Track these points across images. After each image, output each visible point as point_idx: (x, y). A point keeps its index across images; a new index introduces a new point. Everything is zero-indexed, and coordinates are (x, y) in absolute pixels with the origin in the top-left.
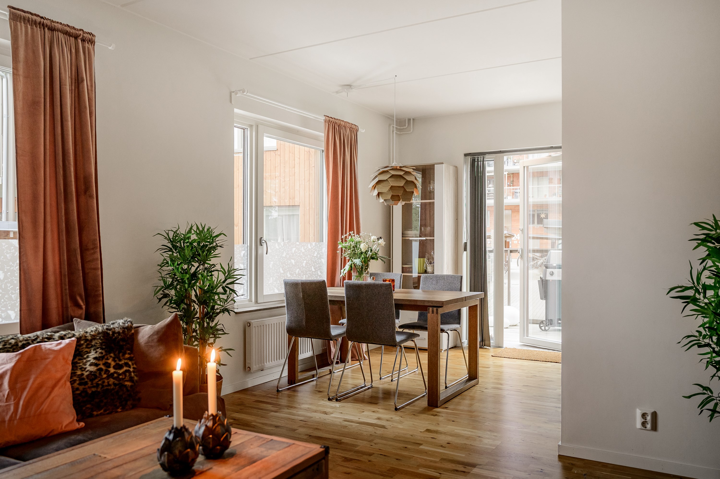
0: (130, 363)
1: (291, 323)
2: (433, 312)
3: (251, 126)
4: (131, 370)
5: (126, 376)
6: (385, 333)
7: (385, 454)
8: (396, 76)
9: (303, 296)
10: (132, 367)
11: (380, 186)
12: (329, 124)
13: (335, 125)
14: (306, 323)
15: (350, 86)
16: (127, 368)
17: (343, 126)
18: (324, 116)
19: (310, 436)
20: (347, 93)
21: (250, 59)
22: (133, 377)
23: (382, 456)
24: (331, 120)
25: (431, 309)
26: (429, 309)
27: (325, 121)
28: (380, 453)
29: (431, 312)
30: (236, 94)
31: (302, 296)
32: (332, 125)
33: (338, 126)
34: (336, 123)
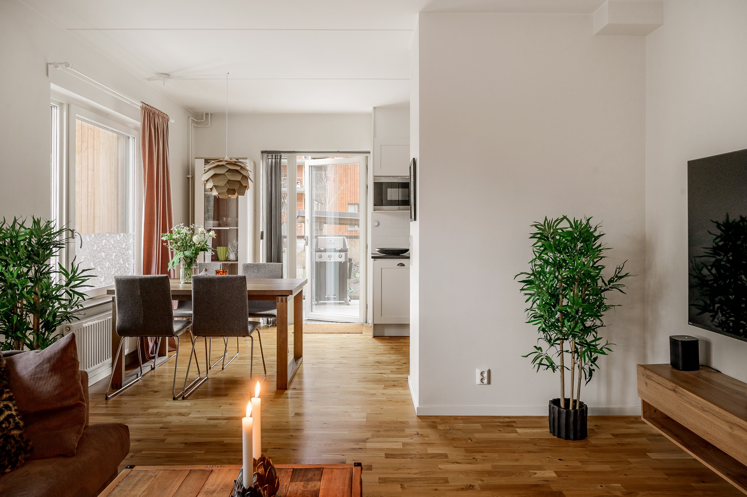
0: (10, 405)
1: (123, 323)
2: (282, 301)
3: (61, 104)
4: (14, 413)
5: (10, 423)
6: (237, 325)
7: (278, 447)
8: (228, 73)
9: (141, 293)
10: (13, 409)
11: (216, 179)
12: (145, 111)
13: (150, 113)
14: (143, 321)
15: (167, 75)
16: (9, 412)
17: (156, 114)
18: (141, 102)
19: (186, 443)
20: (164, 82)
21: (67, 29)
22: (19, 423)
23: (276, 450)
24: (147, 107)
25: (280, 298)
26: (278, 298)
27: (142, 108)
28: (273, 447)
29: (280, 301)
30: (56, 67)
31: (139, 294)
32: (148, 112)
33: (153, 114)
34: (151, 111)
